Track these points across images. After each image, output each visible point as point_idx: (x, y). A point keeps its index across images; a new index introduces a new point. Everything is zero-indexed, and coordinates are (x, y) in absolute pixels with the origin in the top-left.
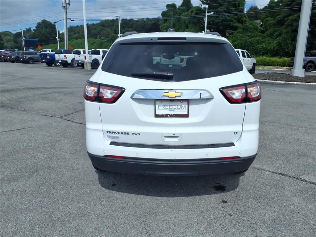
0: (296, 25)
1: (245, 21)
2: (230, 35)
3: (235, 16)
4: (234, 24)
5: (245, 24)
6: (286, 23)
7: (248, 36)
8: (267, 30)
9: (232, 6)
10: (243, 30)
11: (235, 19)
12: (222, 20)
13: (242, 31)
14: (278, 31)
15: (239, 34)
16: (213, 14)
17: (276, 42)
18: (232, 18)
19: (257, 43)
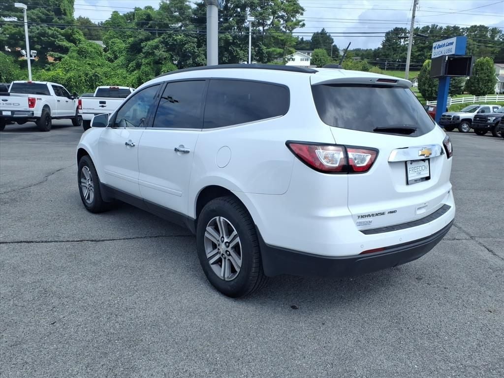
0: (159, 54)
1: (79, 40)
2: (55, 60)
3: (61, 30)
4: (62, 43)
5: (81, 45)
6: (144, 51)
7: (89, 64)
8: (116, 58)
9: (53, 11)
10: (79, 54)
11: (63, 35)
12: (38, 33)
13: (77, 55)
14: (133, 60)
15: (73, 60)
16: (16, 20)
17: (134, 77)
18: (56, 32)
19: (106, 77)
